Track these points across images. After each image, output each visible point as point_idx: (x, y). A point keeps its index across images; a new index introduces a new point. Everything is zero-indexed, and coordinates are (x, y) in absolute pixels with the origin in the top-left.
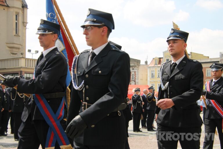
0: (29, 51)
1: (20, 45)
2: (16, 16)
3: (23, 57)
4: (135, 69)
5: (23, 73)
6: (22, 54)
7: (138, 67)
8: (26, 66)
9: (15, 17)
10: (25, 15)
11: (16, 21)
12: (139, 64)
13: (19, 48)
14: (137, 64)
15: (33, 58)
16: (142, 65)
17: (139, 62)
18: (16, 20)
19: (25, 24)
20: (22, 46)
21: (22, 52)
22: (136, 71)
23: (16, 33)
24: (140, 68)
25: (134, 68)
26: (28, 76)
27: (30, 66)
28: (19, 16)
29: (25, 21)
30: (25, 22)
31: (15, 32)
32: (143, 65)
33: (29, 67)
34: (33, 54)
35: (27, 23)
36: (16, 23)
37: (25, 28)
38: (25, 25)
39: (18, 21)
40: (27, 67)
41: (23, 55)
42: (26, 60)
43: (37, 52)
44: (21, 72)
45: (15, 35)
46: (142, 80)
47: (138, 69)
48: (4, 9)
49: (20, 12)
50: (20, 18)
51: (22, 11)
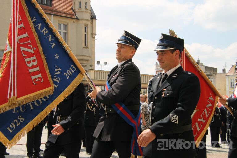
0: (98, 62)
1: (89, 57)
2: (85, 28)
3: (92, 69)
4: (211, 78)
6: (91, 66)
7: (215, 76)
8: (95, 78)
10: (93, 26)
11: (86, 33)
12: (216, 73)
13: (88, 60)
14: (213, 73)
15: (102, 70)
16: (218, 73)
17: (215, 70)
18: (85, 32)
19: (93, 35)
20: (91, 57)
21: (91, 64)
22: (212, 80)
23: (85, 45)
24: (217, 76)
25: (209, 77)
27: (99, 78)
28: (87, 28)
29: (94, 32)
30: (94, 34)
31: (84, 44)
32: (221, 73)
33: (98, 79)
34: (101, 65)
35: (96, 34)
36: (85, 35)
37: (94, 39)
38: (93, 37)
39: (87, 33)
40: (96, 79)
41: (92, 67)
42: (95, 72)
43: (106, 63)
45: (84, 47)
46: (220, 90)
47: (215, 78)
48: (74, 22)
49: (89, 23)
50: (89, 30)
51: (91, 22)
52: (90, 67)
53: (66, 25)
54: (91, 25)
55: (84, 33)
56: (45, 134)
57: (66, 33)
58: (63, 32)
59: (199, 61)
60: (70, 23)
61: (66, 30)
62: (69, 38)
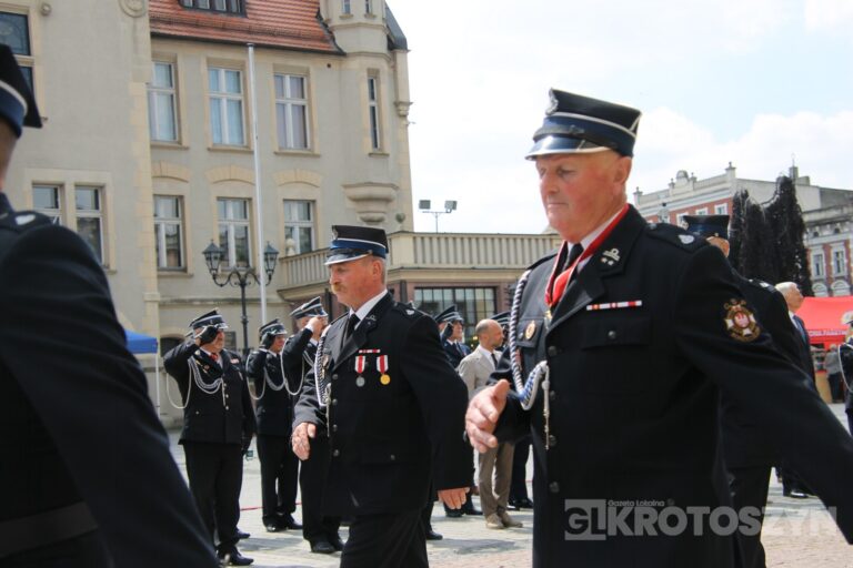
0: (425, 204)
1: (392, 186)
2: (371, 82)
3: (403, 232)
4: (846, 230)
5: (410, 288)
6: (400, 219)
8: (416, 262)
9: (365, 87)
10: (400, 77)
11: (373, 103)
13: (387, 200)
14: (851, 210)
18: (372, 97)
19: (401, 107)
20: (397, 188)
21: (400, 212)
23: (376, 145)
26: (428, 296)
27: (432, 262)
28: (378, 85)
29: (402, 98)
30: (401, 103)
31: (369, 141)
33: (428, 265)
34: (437, 214)
35: (409, 104)
36: (373, 109)
37: (404, 122)
38: (402, 112)
39: (379, 101)
40: (421, 265)
41: (405, 222)
42: (414, 238)
43: (452, 205)
44: (403, 284)
45: (370, 154)
48: (329, 66)
49: (383, 65)
50: (384, 89)
51: (388, 62)
52: (396, 222)
53: (302, 79)
54: (391, 71)
55: (369, 103)
56: (254, 472)
57: (304, 107)
58: (293, 105)
59: (794, 170)
60: (316, 68)
61: (303, 97)
62: (316, 126)
